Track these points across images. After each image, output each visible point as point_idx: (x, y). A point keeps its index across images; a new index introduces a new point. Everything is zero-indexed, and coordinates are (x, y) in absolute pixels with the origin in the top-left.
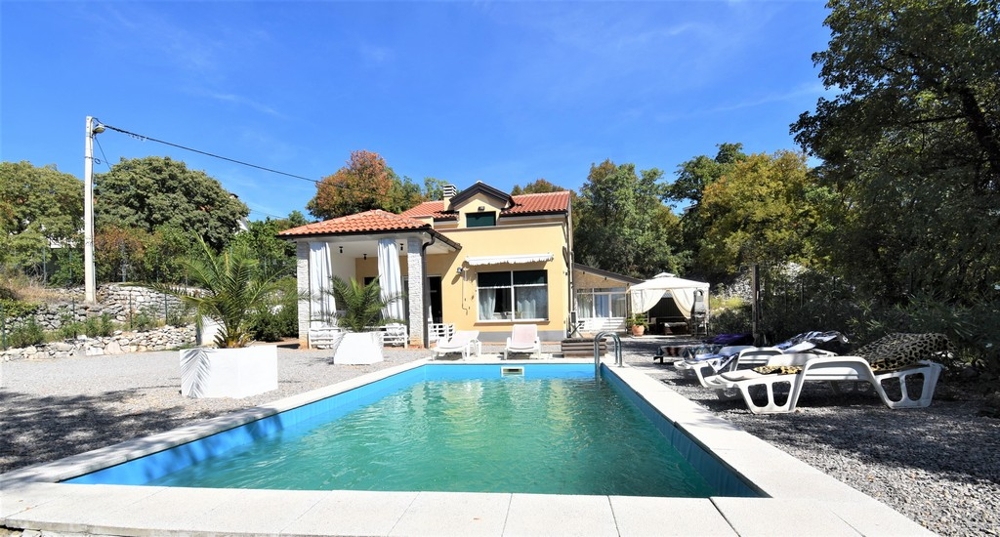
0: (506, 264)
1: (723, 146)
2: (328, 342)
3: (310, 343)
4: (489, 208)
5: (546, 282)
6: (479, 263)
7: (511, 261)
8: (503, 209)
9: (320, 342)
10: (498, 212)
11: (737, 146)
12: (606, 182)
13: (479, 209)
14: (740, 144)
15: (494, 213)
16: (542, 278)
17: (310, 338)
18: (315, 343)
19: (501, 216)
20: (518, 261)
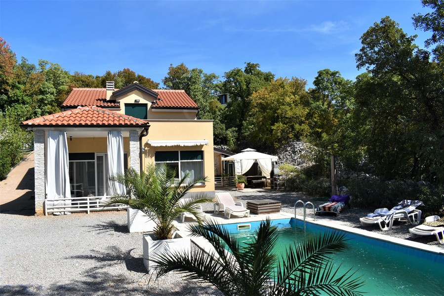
0: (178, 146)
1: (249, 64)
2: (63, 210)
3: (47, 211)
4: (142, 101)
5: (202, 158)
6: (159, 145)
7: (182, 145)
8: (153, 103)
9: (56, 210)
10: (150, 105)
11: (256, 65)
12: (184, 78)
13: (136, 101)
14: (258, 64)
15: (146, 105)
16: (200, 156)
17: (46, 207)
18: (52, 210)
19: (152, 108)
20: (186, 145)
